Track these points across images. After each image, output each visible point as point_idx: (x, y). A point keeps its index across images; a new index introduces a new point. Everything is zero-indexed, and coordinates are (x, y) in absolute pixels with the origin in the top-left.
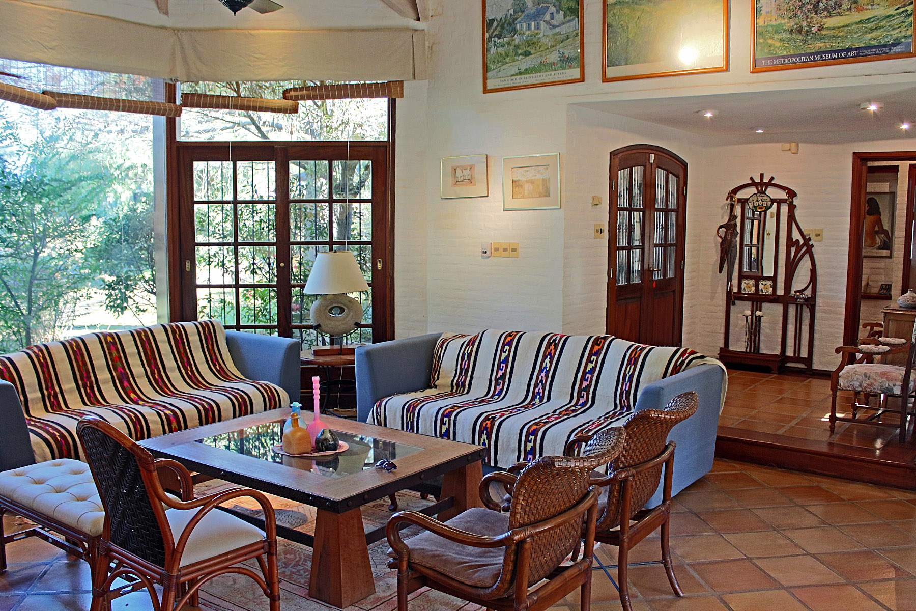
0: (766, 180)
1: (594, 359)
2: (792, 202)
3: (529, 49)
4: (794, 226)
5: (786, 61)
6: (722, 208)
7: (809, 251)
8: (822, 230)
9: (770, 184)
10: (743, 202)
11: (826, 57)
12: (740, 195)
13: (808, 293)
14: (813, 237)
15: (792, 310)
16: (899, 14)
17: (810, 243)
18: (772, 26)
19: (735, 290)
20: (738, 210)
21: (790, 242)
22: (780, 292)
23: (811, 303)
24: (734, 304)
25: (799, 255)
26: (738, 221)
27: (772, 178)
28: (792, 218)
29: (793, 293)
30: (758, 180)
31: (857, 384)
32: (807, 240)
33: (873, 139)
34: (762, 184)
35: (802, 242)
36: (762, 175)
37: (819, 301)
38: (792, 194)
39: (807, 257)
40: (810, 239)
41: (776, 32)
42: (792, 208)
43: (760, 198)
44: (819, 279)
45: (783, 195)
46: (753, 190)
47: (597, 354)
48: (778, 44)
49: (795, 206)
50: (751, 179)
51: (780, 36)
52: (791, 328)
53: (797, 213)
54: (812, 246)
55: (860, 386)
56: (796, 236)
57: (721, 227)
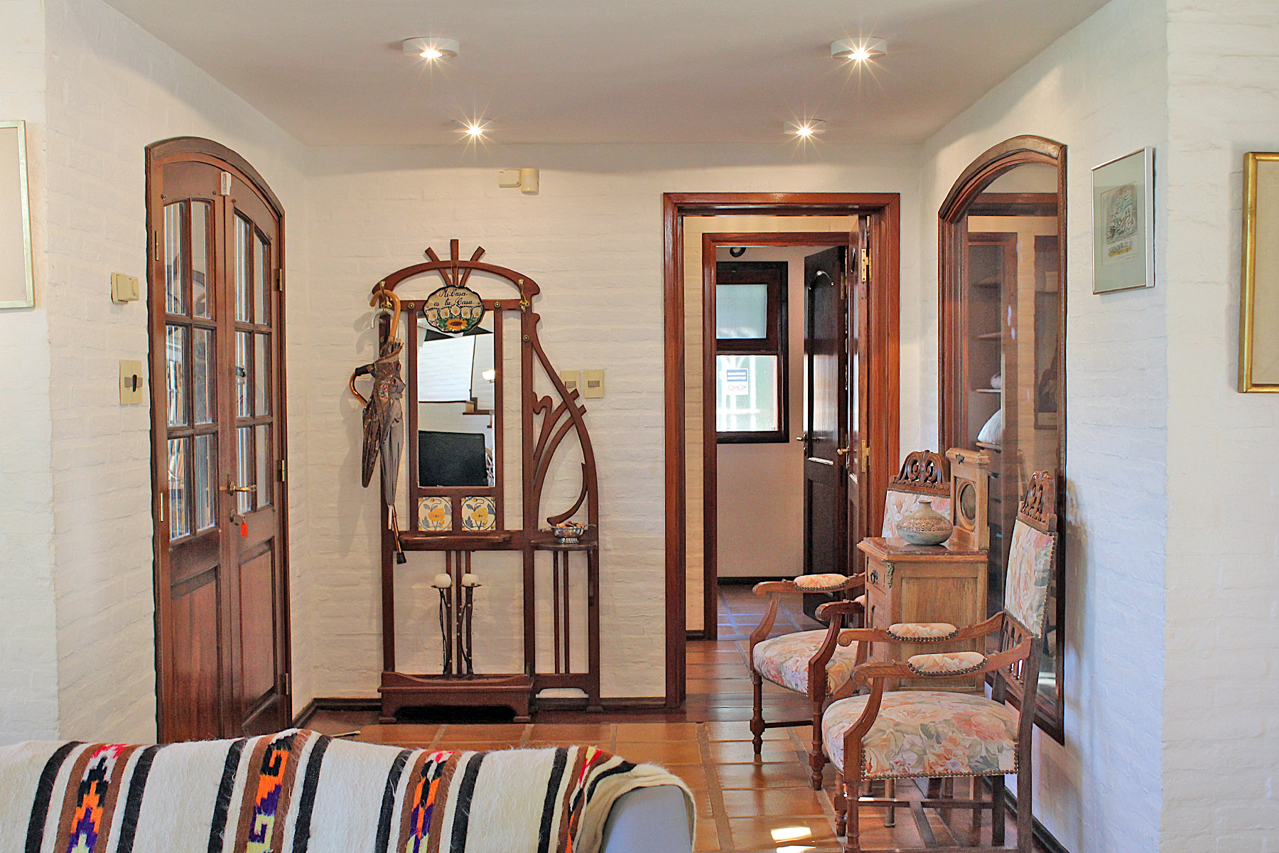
0: (465, 255)
1: (264, 827)
2: (529, 308)
4: (537, 364)
6: (358, 325)
7: (577, 420)
8: (602, 372)
9: (475, 265)
10: (414, 309)
12: (408, 291)
13: (581, 519)
14: (582, 388)
15: (543, 561)
17: (578, 403)
19: (403, 525)
20: (400, 332)
21: (531, 404)
22: (513, 522)
23: (589, 542)
24: (402, 560)
25: (553, 434)
26: (402, 357)
27: (480, 252)
28: (530, 345)
29: (543, 525)
30: (444, 255)
31: (911, 758)
32: (569, 397)
33: (705, 164)
34: (454, 264)
35: (557, 401)
36: (454, 244)
37: (606, 539)
38: (530, 289)
39: (572, 435)
40: (576, 394)
42: (530, 322)
43: (453, 300)
44: (603, 486)
45: (508, 292)
46: (433, 281)
47: (272, 804)
49: (537, 318)
50: (429, 252)
52: (544, 608)
53: (546, 335)
54: (583, 410)
55: (920, 760)
56: (543, 387)
57: (360, 371)
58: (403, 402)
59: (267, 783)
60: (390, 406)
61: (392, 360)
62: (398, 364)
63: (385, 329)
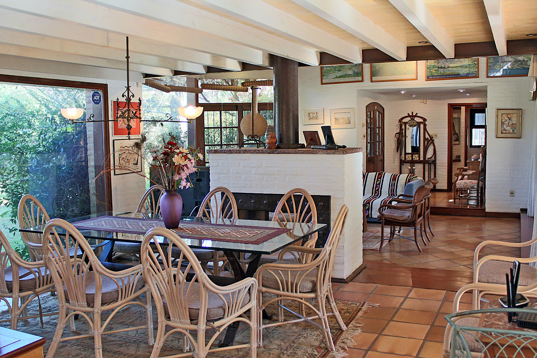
0: (414, 114)
2: (425, 123)
3: (340, 69)
4: (426, 132)
5: (437, 77)
6: (396, 126)
7: (433, 142)
8: (437, 134)
9: (416, 116)
10: (405, 123)
11: (450, 76)
12: (404, 121)
13: (433, 158)
14: (434, 136)
15: (427, 166)
16: (473, 64)
17: (433, 139)
18: (432, 66)
19: (403, 159)
20: (403, 127)
21: (425, 139)
22: (422, 159)
23: (434, 162)
24: (403, 165)
25: (429, 144)
26: (404, 131)
27: (417, 114)
28: (425, 129)
29: (427, 159)
30: (411, 114)
31: (462, 186)
32: (431, 138)
34: (412, 116)
35: (429, 139)
36: (412, 112)
37: (437, 162)
38: (425, 120)
39: (432, 144)
40: (433, 137)
41: (434, 67)
42: (425, 125)
43: (412, 122)
44: (437, 153)
45: (422, 120)
46: (409, 119)
47: (380, 178)
48: (434, 72)
49: (426, 125)
50: (408, 114)
51: (435, 69)
52: (427, 173)
53: (427, 127)
54: (434, 140)
55: (464, 186)
56: (427, 136)
57: (397, 134)
58: (404, 138)
59: (380, 176)
60: (401, 139)
61: (402, 132)
62: (403, 132)
63: (401, 126)
